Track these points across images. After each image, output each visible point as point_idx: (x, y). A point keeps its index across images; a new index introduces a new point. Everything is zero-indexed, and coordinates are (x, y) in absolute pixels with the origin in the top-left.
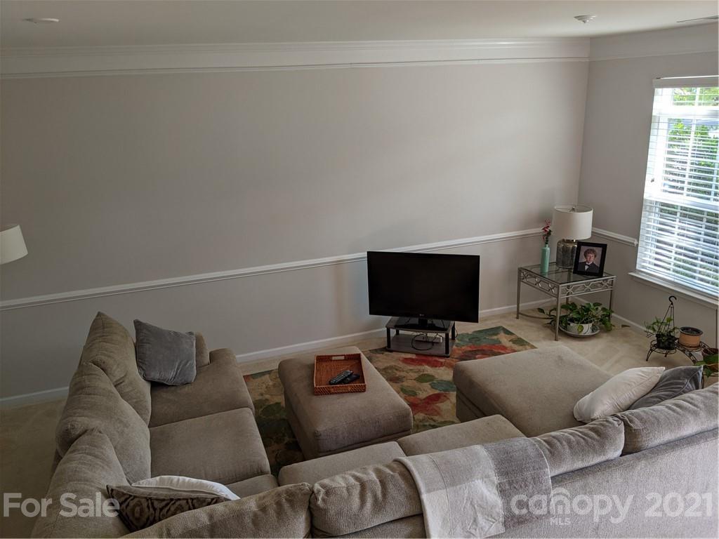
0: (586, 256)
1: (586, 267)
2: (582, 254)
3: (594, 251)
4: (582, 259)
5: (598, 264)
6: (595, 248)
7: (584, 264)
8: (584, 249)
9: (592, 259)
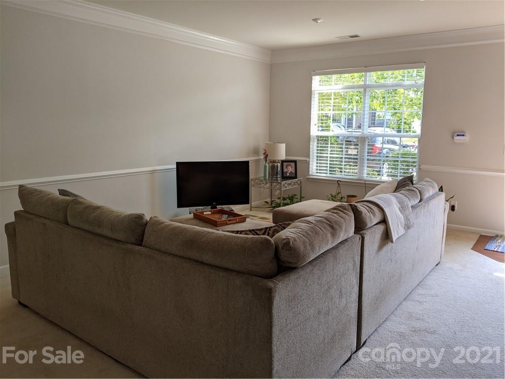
0: (287, 168)
1: (288, 174)
2: (284, 167)
3: (290, 165)
4: (285, 170)
5: (294, 172)
6: (291, 163)
7: (287, 172)
8: (285, 164)
9: (290, 169)
